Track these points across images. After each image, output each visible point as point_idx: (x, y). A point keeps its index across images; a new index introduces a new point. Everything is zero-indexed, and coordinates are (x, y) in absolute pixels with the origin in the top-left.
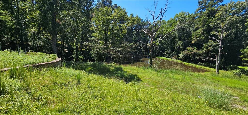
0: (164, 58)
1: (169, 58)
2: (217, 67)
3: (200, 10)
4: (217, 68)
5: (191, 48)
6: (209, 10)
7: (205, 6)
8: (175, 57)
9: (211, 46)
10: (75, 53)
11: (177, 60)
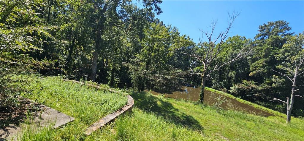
0: (210, 89)
1: (216, 90)
2: (289, 112)
3: (261, 37)
4: (289, 114)
5: (247, 82)
6: (274, 38)
7: (268, 32)
8: (225, 89)
9: (275, 83)
10: (110, 74)
11: (227, 94)
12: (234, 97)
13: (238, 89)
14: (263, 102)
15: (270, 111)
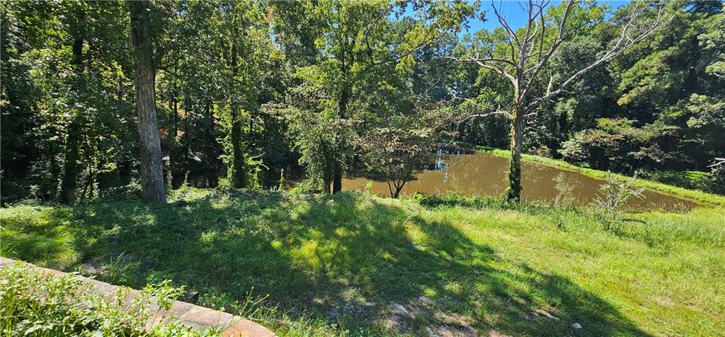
5: (611, 122)
8: (544, 149)
9: (696, 115)
10: (228, 145)
11: (553, 161)
12: (573, 168)
13: (585, 146)
14: (654, 171)
15: (681, 192)
